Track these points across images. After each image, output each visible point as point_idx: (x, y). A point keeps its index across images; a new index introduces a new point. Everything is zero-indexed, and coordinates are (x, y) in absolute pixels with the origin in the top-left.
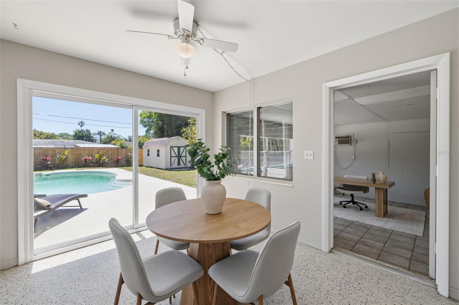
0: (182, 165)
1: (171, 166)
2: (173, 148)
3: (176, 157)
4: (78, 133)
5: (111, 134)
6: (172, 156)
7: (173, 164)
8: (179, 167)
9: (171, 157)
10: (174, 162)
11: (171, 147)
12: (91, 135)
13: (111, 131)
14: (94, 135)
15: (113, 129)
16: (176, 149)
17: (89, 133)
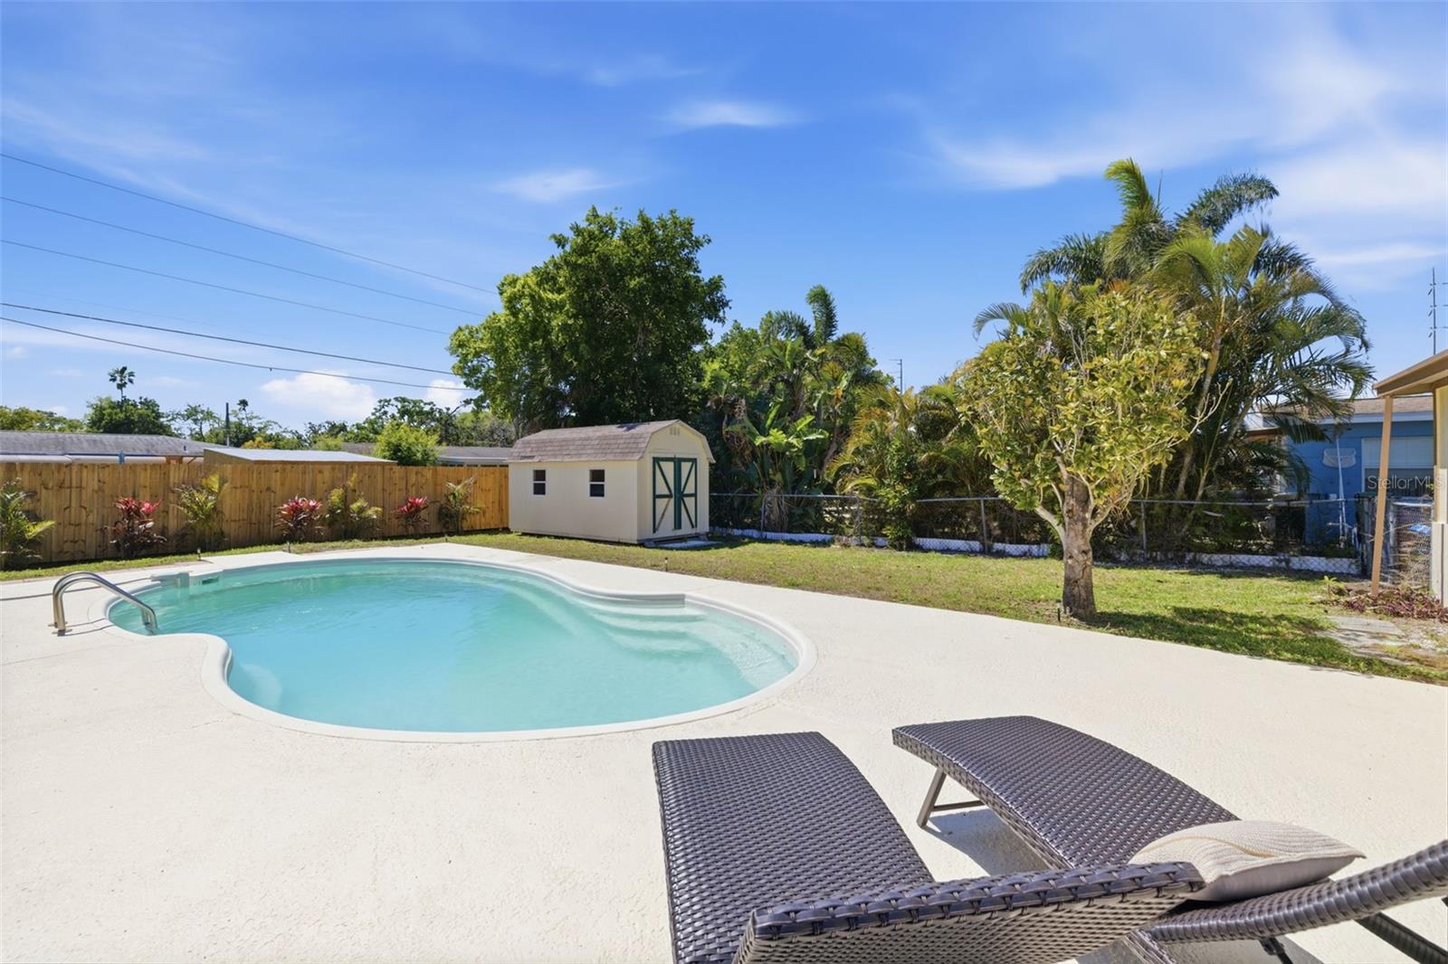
0: (686, 529)
1: (654, 532)
2: (661, 463)
3: (666, 500)
4: (109, 411)
5: (240, 416)
6: (657, 493)
7: (659, 524)
8: (679, 533)
9: (656, 497)
10: (663, 514)
11: (656, 461)
12: (162, 420)
13: (239, 407)
14: (173, 419)
15: (247, 400)
16: (669, 468)
17: (153, 411)
